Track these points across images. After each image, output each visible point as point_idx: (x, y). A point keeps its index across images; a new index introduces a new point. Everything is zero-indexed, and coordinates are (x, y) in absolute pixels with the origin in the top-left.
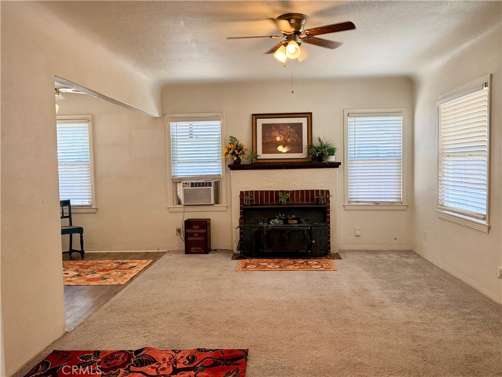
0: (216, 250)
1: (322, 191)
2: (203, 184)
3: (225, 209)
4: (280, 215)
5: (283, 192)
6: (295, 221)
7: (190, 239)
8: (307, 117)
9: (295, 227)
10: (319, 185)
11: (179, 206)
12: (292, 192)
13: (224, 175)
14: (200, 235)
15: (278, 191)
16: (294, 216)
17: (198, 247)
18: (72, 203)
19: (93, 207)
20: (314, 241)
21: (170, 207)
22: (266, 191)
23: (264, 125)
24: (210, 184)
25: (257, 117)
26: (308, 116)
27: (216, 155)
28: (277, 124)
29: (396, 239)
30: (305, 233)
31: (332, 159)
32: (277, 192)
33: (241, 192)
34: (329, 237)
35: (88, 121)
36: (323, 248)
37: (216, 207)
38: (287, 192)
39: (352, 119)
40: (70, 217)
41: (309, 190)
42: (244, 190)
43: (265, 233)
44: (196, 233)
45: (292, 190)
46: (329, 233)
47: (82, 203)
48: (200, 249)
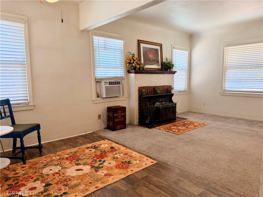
1: (169, 86)
2: (116, 83)
7: (116, 120)
9: (169, 105)
13: (126, 77)
14: (122, 116)
21: (94, 99)
22: (149, 87)
24: (119, 83)
25: (140, 42)
29: (184, 107)
37: (121, 98)
39: (175, 50)
40: (10, 116)
42: (140, 86)
44: (120, 116)
48: (122, 126)
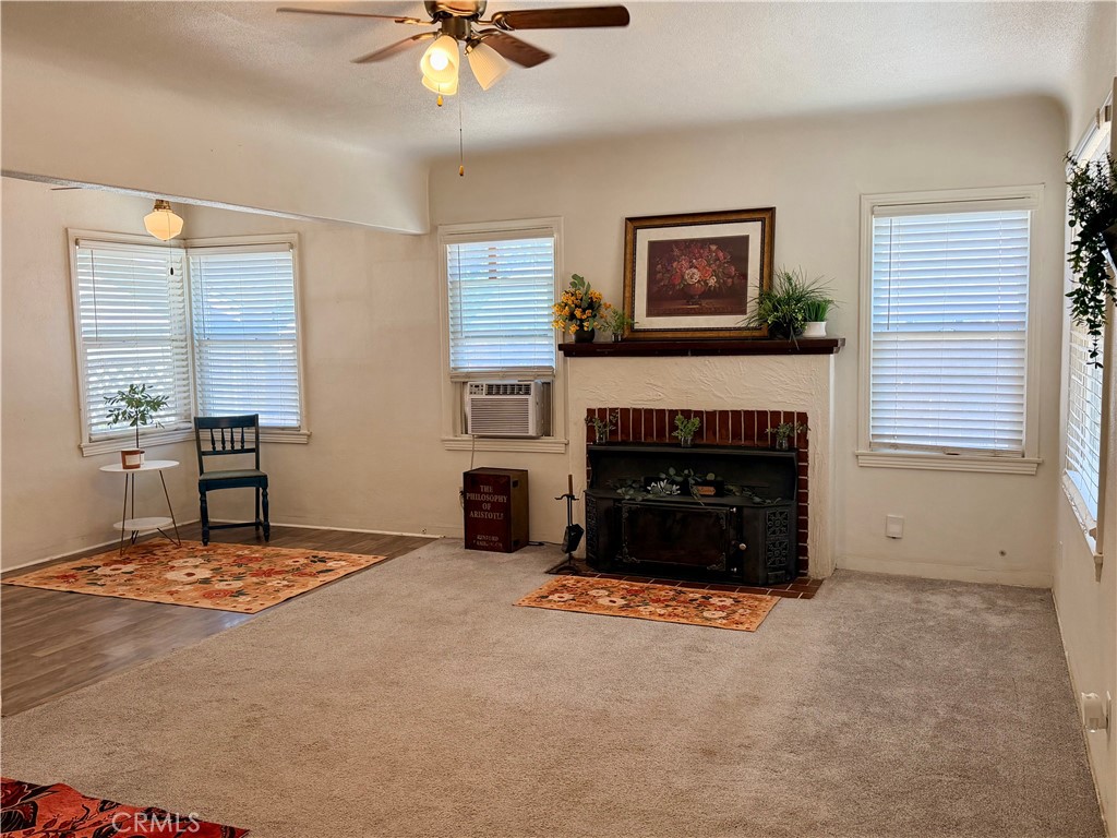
0: (541, 544)
1: (789, 415)
2: (513, 389)
3: (561, 449)
4: (672, 471)
5: (687, 414)
6: (710, 490)
7: (475, 514)
8: (763, 220)
9: (699, 504)
10: (779, 398)
11: (465, 437)
12: (711, 415)
13: (561, 369)
14: (496, 507)
15: (677, 411)
16: (711, 477)
17: (492, 535)
18: (262, 421)
19: (302, 432)
20: (743, 546)
21: (446, 438)
22: (646, 410)
23: (653, 245)
24: (527, 391)
25: (637, 224)
26: (766, 216)
27: (546, 320)
28: (685, 241)
29: (1003, 553)
30: (723, 522)
31: (817, 330)
32: (673, 413)
33: (588, 410)
34: (804, 537)
35: (292, 247)
36: (773, 563)
37: (545, 444)
38: (698, 414)
39: (884, 222)
40: (256, 450)
41: (753, 412)
42: (596, 405)
43: (625, 515)
44: (487, 502)
45: (710, 409)
46: (804, 524)
47: (279, 422)
48: (495, 539)
